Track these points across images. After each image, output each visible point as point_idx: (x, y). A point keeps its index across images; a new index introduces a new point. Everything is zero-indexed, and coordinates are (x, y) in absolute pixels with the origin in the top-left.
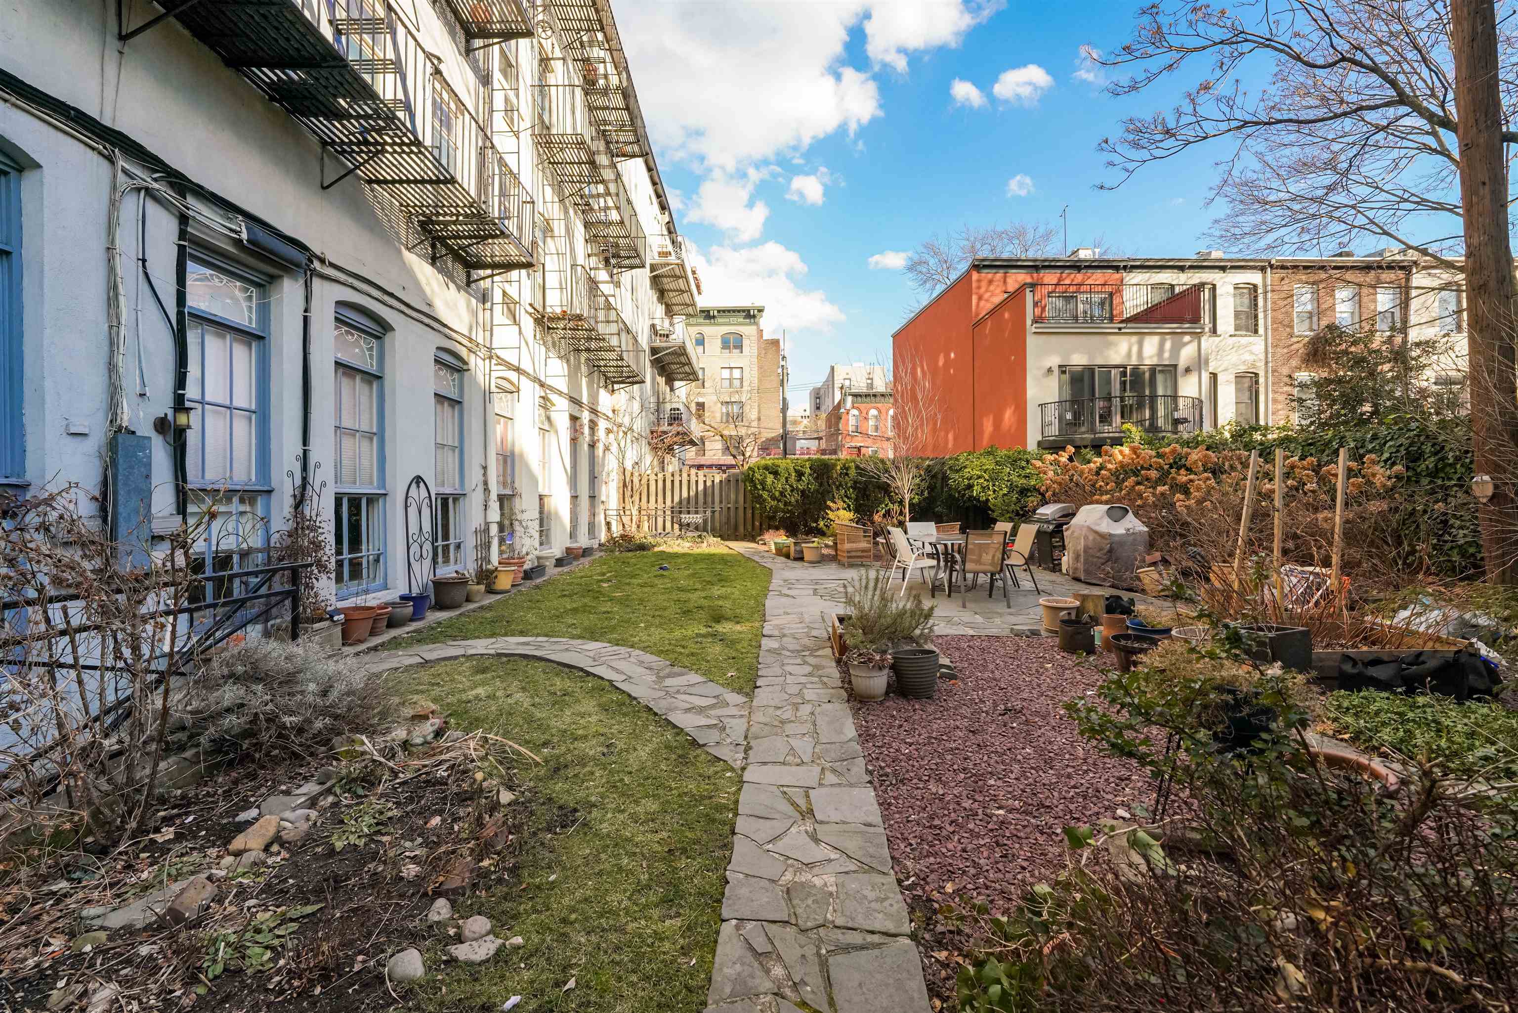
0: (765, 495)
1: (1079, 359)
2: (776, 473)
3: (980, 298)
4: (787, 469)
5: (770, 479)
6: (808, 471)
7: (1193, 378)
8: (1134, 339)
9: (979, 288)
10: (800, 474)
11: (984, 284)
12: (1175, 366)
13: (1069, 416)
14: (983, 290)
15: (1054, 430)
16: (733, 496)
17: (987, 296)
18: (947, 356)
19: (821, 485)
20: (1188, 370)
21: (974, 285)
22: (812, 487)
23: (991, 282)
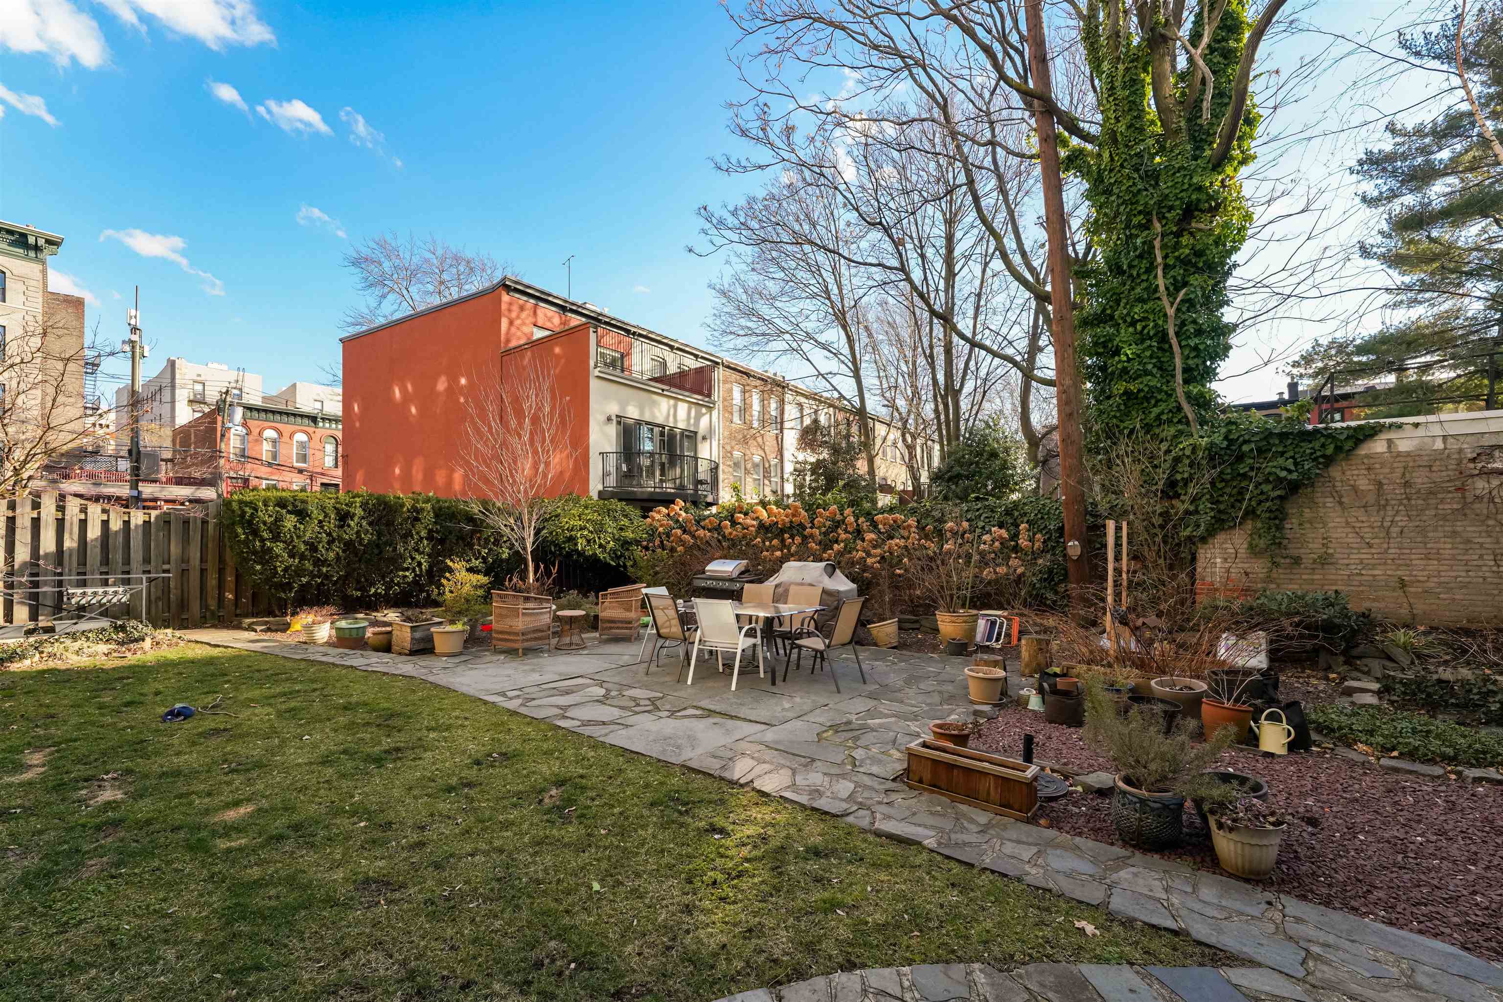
0: (279, 548)
1: (633, 412)
2: (302, 514)
3: (511, 323)
4: (323, 509)
5: (290, 522)
6: (359, 512)
7: (707, 444)
8: (672, 402)
9: (510, 310)
10: (344, 517)
11: (515, 308)
12: (696, 433)
13: (624, 468)
14: (514, 315)
15: (612, 481)
16: (175, 549)
17: (518, 322)
18: (453, 380)
19: (380, 534)
20: (704, 438)
21: (504, 307)
22: (366, 538)
23: (522, 308)
